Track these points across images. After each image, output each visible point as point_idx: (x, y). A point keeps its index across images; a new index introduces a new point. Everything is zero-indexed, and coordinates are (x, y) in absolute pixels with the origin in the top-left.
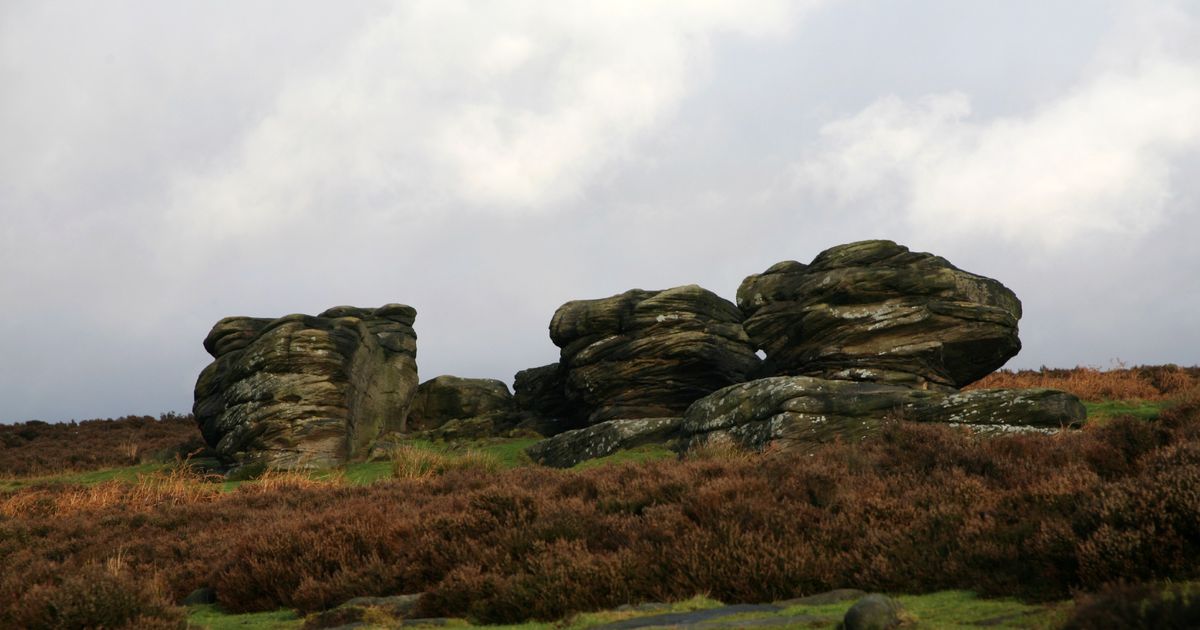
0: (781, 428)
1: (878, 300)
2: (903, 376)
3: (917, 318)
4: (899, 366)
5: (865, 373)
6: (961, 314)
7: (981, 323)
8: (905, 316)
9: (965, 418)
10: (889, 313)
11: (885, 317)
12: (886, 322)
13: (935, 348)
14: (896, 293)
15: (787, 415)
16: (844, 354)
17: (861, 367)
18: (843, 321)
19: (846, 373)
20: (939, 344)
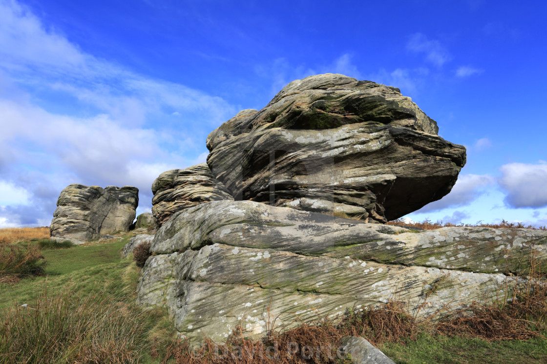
0: (206, 266)
1: (334, 124)
2: (355, 209)
3: (375, 146)
4: (351, 199)
5: (316, 204)
6: (421, 144)
7: (438, 158)
8: (363, 143)
9: (449, 263)
10: (346, 139)
11: (341, 143)
12: (341, 149)
13: (388, 181)
14: (355, 117)
15: (216, 247)
16: (295, 183)
17: (312, 197)
18: (296, 146)
19: (296, 202)
20: (392, 177)
